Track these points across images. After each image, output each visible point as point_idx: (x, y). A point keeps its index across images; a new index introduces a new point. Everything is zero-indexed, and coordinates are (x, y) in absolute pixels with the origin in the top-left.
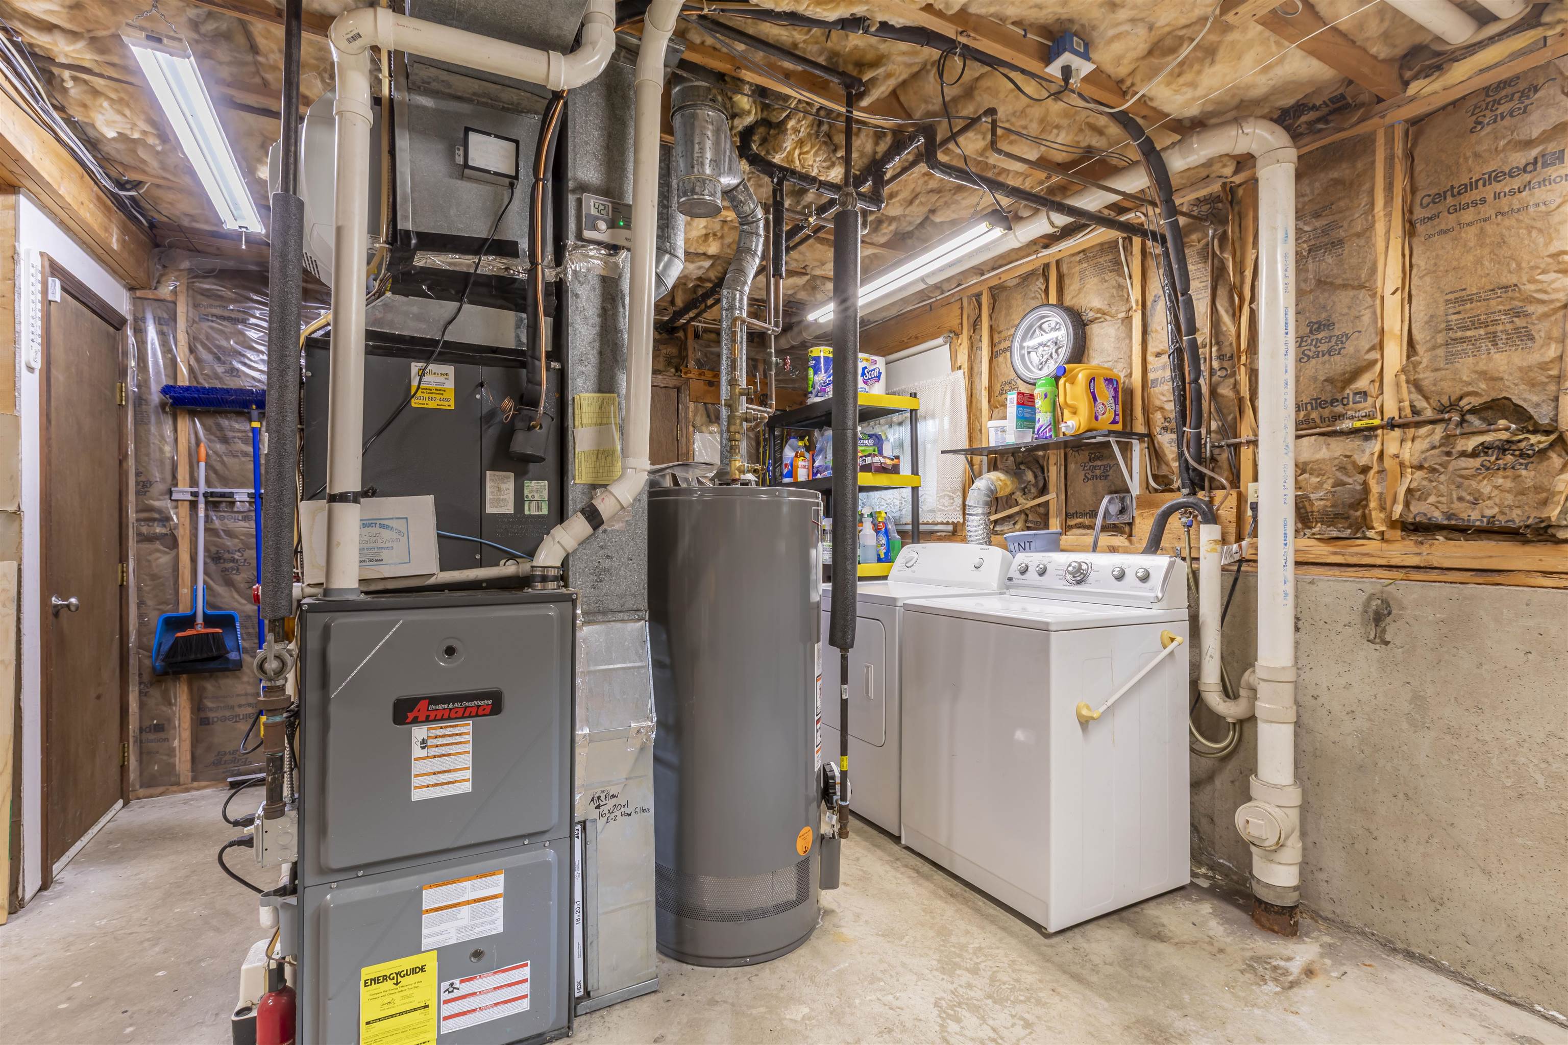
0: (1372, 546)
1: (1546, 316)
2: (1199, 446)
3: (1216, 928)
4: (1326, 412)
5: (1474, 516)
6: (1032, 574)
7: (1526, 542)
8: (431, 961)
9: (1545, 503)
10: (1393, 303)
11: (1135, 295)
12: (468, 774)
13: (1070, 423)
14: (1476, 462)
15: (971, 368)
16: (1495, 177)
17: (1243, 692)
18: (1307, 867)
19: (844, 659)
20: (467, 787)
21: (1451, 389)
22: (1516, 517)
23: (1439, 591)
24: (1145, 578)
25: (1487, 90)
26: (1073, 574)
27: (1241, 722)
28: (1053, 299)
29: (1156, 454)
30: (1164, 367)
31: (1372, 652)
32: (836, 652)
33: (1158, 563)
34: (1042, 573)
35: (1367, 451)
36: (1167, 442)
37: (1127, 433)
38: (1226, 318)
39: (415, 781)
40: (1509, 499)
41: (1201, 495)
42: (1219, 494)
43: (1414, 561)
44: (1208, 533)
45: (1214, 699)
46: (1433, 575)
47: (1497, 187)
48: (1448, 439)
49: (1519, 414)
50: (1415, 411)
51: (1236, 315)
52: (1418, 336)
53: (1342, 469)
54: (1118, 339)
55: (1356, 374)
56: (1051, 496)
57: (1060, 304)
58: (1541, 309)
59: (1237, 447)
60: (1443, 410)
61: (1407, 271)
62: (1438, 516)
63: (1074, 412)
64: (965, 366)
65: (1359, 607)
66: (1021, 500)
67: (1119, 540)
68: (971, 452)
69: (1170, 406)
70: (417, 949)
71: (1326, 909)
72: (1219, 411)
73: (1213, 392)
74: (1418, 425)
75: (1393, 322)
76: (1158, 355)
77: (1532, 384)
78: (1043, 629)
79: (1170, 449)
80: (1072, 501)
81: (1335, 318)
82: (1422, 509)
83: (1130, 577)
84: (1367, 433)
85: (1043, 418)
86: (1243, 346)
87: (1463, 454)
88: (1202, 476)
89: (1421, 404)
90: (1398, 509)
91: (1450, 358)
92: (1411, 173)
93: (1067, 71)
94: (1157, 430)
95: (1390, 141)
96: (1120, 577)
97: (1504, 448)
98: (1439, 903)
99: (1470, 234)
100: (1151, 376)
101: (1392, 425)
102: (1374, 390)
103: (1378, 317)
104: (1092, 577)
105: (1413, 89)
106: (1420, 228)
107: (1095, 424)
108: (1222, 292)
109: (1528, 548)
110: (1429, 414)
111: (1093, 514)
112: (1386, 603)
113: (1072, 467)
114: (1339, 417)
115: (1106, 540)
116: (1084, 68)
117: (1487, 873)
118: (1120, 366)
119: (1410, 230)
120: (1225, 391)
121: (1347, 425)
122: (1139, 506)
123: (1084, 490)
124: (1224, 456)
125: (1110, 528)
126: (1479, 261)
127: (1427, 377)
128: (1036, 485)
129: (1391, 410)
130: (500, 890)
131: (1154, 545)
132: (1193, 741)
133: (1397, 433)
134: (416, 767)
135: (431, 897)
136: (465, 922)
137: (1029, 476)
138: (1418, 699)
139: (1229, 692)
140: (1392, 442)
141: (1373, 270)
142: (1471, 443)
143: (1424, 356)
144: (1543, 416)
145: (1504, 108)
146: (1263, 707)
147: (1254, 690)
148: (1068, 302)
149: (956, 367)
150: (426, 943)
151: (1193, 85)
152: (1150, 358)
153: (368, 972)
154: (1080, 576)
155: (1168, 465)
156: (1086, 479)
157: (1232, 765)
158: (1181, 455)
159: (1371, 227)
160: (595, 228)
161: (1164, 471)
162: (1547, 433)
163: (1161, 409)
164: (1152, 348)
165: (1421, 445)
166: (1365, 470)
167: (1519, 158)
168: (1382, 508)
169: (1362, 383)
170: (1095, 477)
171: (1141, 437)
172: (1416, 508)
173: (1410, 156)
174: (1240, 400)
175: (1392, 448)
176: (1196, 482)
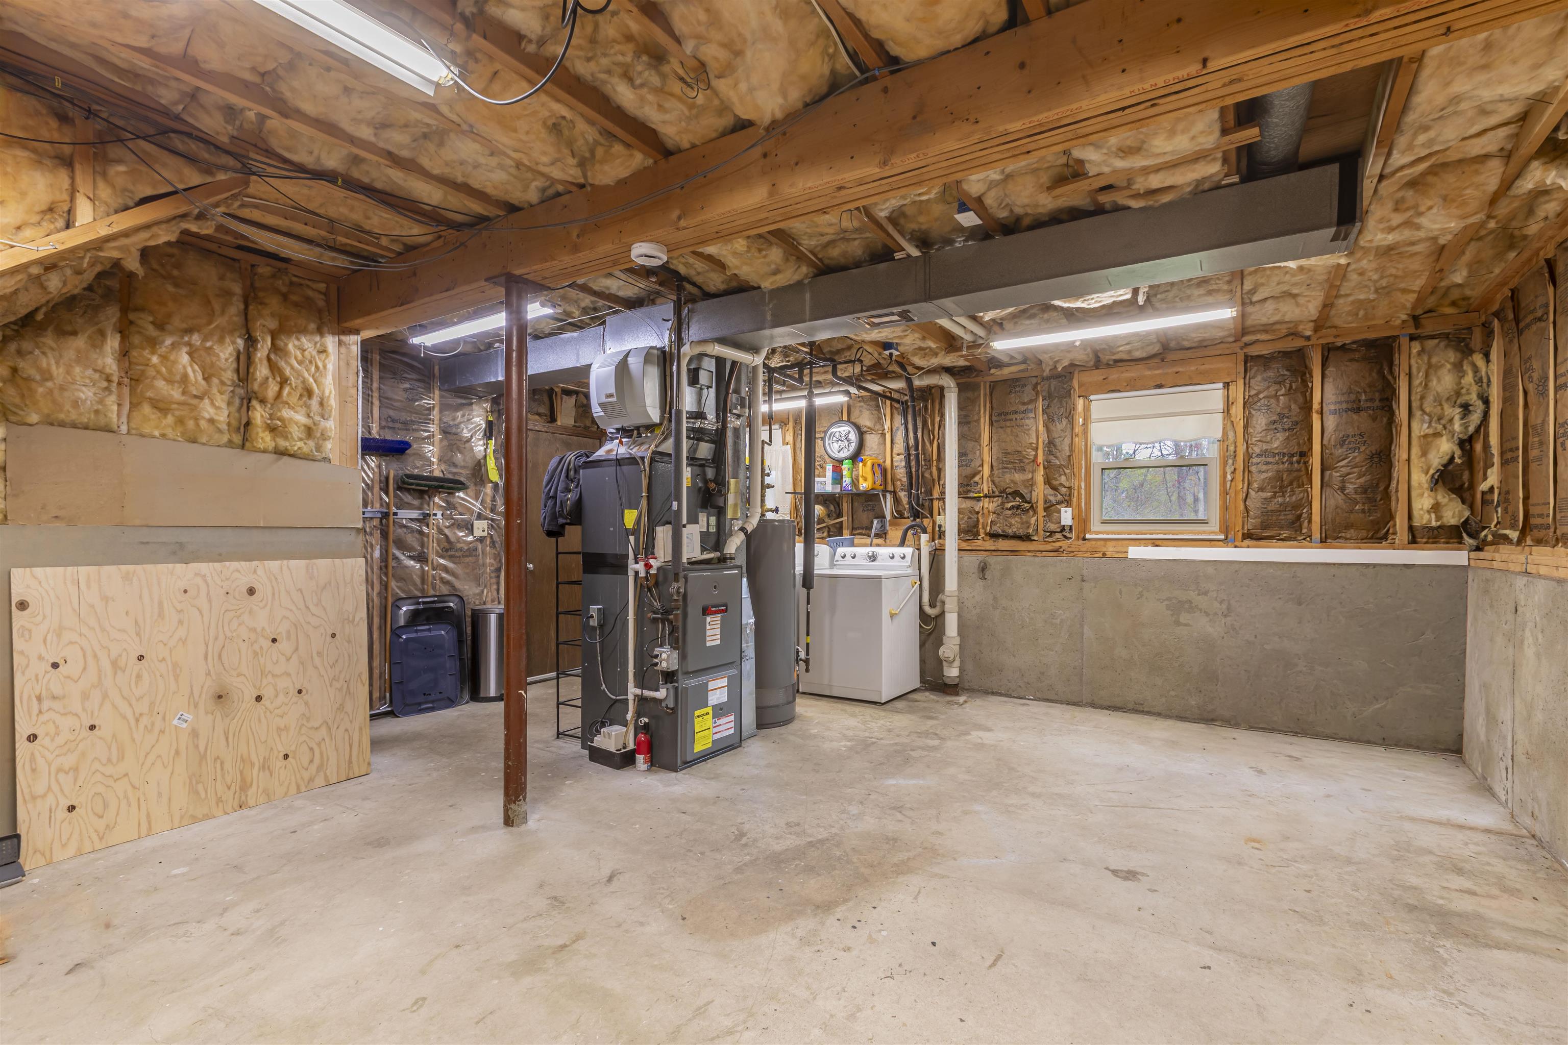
0: (980, 542)
1: (1029, 463)
2: (918, 498)
3: (932, 697)
4: (965, 489)
5: (1010, 531)
6: (848, 557)
7: (1024, 541)
8: (709, 710)
9: (1028, 527)
10: (986, 449)
11: (887, 425)
12: (719, 637)
13: (865, 485)
14: (1010, 512)
15: (794, 444)
16: (1015, 412)
17: (938, 604)
18: (962, 669)
19: (808, 594)
20: (718, 642)
21: (1004, 485)
22: (1021, 532)
23: (1001, 559)
24: (903, 558)
25: (1013, 379)
26: (870, 557)
27: (937, 617)
28: (845, 418)
29: (897, 500)
30: (901, 461)
31: (981, 583)
32: (805, 590)
33: (908, 551)
34: (854, 557)
35: (978, 506)
36: (903, 495)
37: (885, 491)
38: (928, 444)
39: (708, 639)
40: (1019, 526)
41: (918, 520)
42: (925, 520)
43: (993, 548)
44: (924, 538)
45: (927, 609)
46: (999, 553)
47: (1016, 416)
48: (1003, 503)
49: (1022, 496)
50: (993, 492)
51: (931, 443)
52: (994, 464)
53: (970, 512)
54: (879, 444)
55: (974, 475)
56: (844, 519)
57: (849, 420)
58: (1027, 461)
59: (932, 500)
60: (1001, 492)
61: (990, 439)
62: (1000, 532)
63: (865, 480)
64: (791, 442)
65: (977, 566)
66: (826, 520)
67: (880, 541)
68: (794, 493)
69: (905, 479)
70: (707, 706)
71: (967, 685)
72: (925, 483)
73: (923, 475)
74: (994, 497)
75: (986, 458)
76: (898, 455)
77: (1025, 486)
78: (879, 578)
79: (905, 500)
80: (856, 522)
81: (968, 452)
82: (997, 529)
83: (897, 557)
84: (978, 499)
85: (847, 480)
86: (935, 458)
87: (1007, 509)
88: (918, 512)
89: (995, 489)
90: (988, 528)
91: (1004, 473)
92: (991, 401)
93: (891, 354)
94: (898, 490)
95: (985, 388)
96: (892, 558)
97: (1018, 507)
98: (1001, 671)
99: (1009, 430)
100: (895, 464)
101: (986, 496)
102: (980, 482)
103: (981, 454)
104: (879, 558)
105: (993, 371)
106: (995, 424)
107: (875, 486)
108: (926, 432)
109: (1024, 543)
110: (997, 493)
111: (871, 529)
112: (985, 564)
113: (856, 504)
114: (969, 491)
115: (876, 541)
116: (896, 353)
117: (1014, 656)
118: (880, 457)
119: (991, 424)
120: (927, 475)
121: (972, 495)
122: (890, 525)
123: (863, 517)
124: (927, 504)
125: (877, 535)
126: (1011, 441)
127: (997, 480)
128: (835, 512)
129: (986, 491)
130: (726, 684)
131: (902, 543)
132: (921, 626)
133: (987, 499)
134: (708, 633)
135: (711, 685)
136: (718, 696)
137: (832, 508)
138: (995, 599)
139: (932, 605)
140: (986, 503)
141: (980, 436)
142: (1009, 505)
143: (996, 472)
144: (1027, 497)
145: (1017, 389)
146: (948, 607)
147: (943, 603)
148: (853, 419)
149: (785, 443)
150: (710, 703)
151: (928, 361)
152: (894, 455)
153: (697, 713)
154: (873, 558)
155: (903, 506)
156: (864, 511)
157: (932, 637)
158: (910, 503)
159: (979, 419)
160: (736, 408)
161: (901, 508)
162: (1029, 503)
163: (900, 480)
164: (895, 451)
165: (995, 504)
166: (978, 513)
167: (1022, 408)
168: (983, 528)
169: (977, 479)
170: (868, 510)
171: (890, 492)
172: (994, 528)
173: (991, 395)
174: (933, 480)
175: (986, 505)
176: (916, 515)
